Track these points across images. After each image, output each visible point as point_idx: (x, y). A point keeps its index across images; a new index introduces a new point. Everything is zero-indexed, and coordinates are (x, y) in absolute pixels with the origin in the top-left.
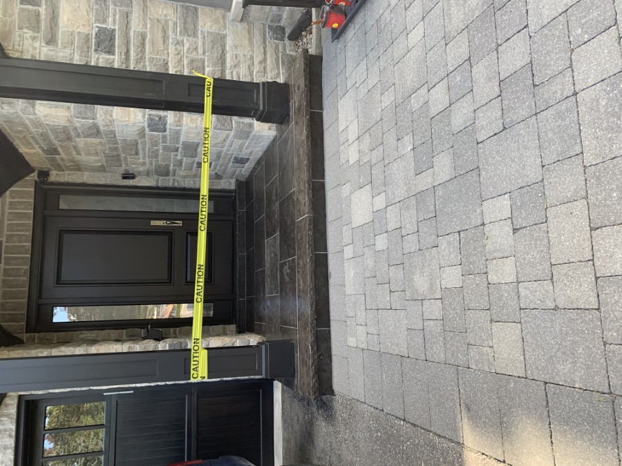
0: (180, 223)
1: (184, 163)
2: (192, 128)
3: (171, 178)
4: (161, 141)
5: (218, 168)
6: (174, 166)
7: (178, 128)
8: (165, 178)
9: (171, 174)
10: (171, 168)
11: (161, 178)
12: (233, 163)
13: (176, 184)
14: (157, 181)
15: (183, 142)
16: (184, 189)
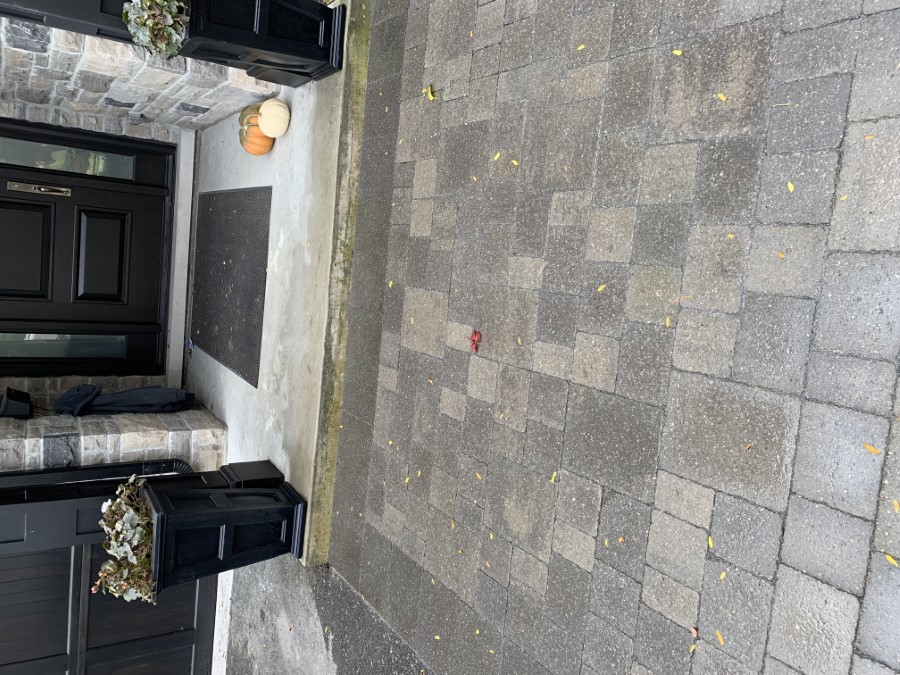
0: (66, 192)
2: (104, 60)
3: (51, 107)
4: (34, 62)
5: (147, 109)
6: (58, 94)
7: (72, 53)
8: (38, 105)
9: (51, 102)
10: (53, 95)
11: (31, 105)
12: (178, 108)
13: (61, 122)
14: (23, 110)
15: (81, 72)
16: (78, 131)
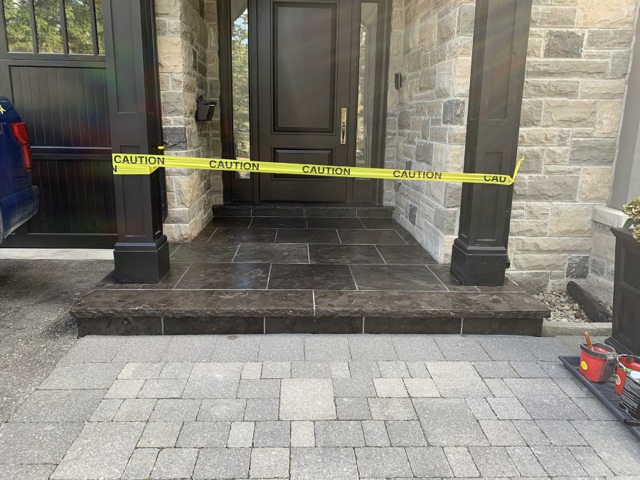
0: (343, 141)
1: (411, 146)
2: (446, 157)
3: (396, 131)
4: (434, 118)
5: (406, 186)
6: (408, 134)
7: (447, 138)
8: (397, 124)
9: (401, 131)
10: (407, 131)
11: (397, 119)
12: (411, 205)
13: (388, 137)
14: (393, 115)
15: (432, 145)
16: (383, 147)
